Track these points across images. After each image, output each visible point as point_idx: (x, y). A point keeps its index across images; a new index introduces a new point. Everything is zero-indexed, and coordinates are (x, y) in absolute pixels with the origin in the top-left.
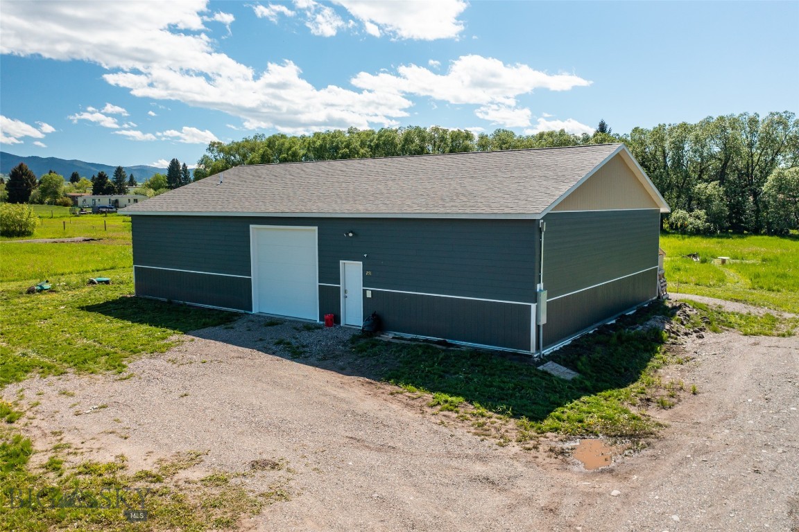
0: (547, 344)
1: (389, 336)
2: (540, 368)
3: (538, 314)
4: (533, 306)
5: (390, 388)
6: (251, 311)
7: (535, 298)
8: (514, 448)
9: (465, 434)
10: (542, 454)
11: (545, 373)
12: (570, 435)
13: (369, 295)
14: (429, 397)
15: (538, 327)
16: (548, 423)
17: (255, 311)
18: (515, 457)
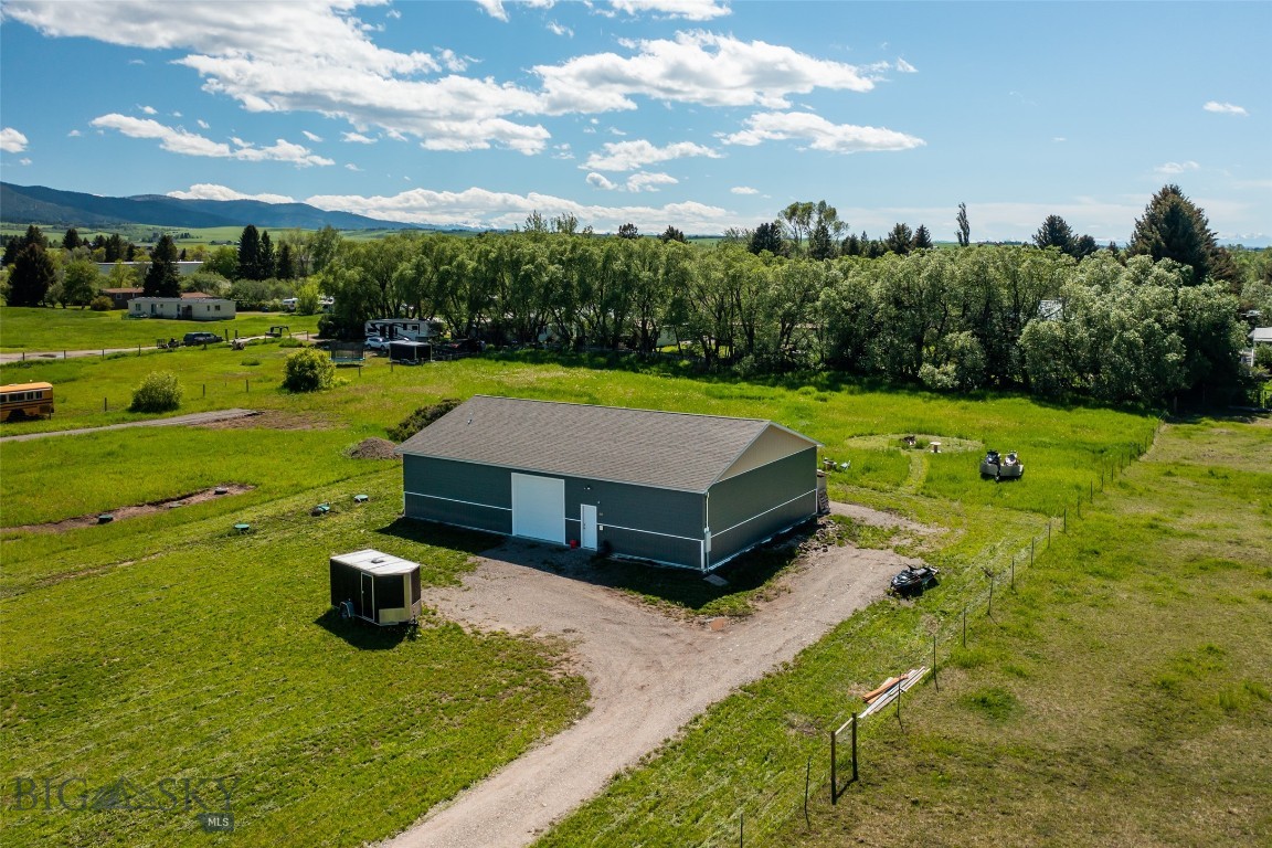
0: (712, 563)
1: (616, 556)
2: (706, 579)
3: (706, 546)
4: (702, 542)
5: (620, 593)
6: (511, 532)
7: (703, 536)
8: (682, 622)
9: (659, 616)
10: (694, 625)
11: (707, 582)
12: (711, 616)
13: (601, 528)
14: (642, 597)
15: (705, 554)
16: (702, 610)
17: (513, 535)
18: (682, 626)
